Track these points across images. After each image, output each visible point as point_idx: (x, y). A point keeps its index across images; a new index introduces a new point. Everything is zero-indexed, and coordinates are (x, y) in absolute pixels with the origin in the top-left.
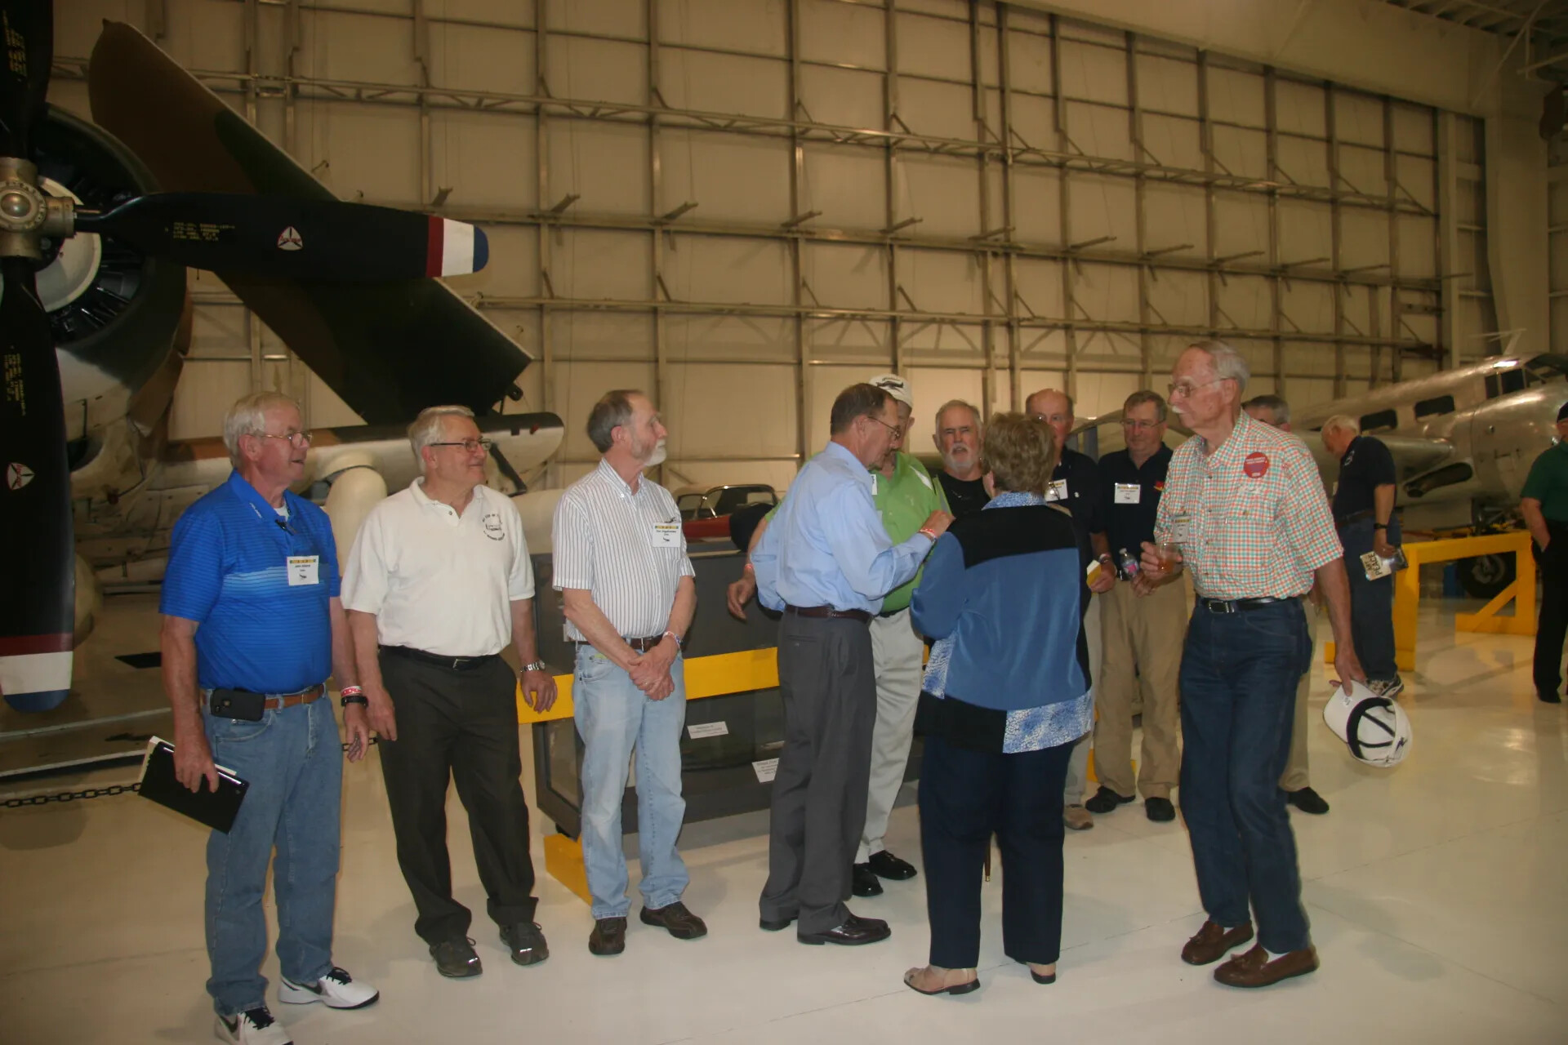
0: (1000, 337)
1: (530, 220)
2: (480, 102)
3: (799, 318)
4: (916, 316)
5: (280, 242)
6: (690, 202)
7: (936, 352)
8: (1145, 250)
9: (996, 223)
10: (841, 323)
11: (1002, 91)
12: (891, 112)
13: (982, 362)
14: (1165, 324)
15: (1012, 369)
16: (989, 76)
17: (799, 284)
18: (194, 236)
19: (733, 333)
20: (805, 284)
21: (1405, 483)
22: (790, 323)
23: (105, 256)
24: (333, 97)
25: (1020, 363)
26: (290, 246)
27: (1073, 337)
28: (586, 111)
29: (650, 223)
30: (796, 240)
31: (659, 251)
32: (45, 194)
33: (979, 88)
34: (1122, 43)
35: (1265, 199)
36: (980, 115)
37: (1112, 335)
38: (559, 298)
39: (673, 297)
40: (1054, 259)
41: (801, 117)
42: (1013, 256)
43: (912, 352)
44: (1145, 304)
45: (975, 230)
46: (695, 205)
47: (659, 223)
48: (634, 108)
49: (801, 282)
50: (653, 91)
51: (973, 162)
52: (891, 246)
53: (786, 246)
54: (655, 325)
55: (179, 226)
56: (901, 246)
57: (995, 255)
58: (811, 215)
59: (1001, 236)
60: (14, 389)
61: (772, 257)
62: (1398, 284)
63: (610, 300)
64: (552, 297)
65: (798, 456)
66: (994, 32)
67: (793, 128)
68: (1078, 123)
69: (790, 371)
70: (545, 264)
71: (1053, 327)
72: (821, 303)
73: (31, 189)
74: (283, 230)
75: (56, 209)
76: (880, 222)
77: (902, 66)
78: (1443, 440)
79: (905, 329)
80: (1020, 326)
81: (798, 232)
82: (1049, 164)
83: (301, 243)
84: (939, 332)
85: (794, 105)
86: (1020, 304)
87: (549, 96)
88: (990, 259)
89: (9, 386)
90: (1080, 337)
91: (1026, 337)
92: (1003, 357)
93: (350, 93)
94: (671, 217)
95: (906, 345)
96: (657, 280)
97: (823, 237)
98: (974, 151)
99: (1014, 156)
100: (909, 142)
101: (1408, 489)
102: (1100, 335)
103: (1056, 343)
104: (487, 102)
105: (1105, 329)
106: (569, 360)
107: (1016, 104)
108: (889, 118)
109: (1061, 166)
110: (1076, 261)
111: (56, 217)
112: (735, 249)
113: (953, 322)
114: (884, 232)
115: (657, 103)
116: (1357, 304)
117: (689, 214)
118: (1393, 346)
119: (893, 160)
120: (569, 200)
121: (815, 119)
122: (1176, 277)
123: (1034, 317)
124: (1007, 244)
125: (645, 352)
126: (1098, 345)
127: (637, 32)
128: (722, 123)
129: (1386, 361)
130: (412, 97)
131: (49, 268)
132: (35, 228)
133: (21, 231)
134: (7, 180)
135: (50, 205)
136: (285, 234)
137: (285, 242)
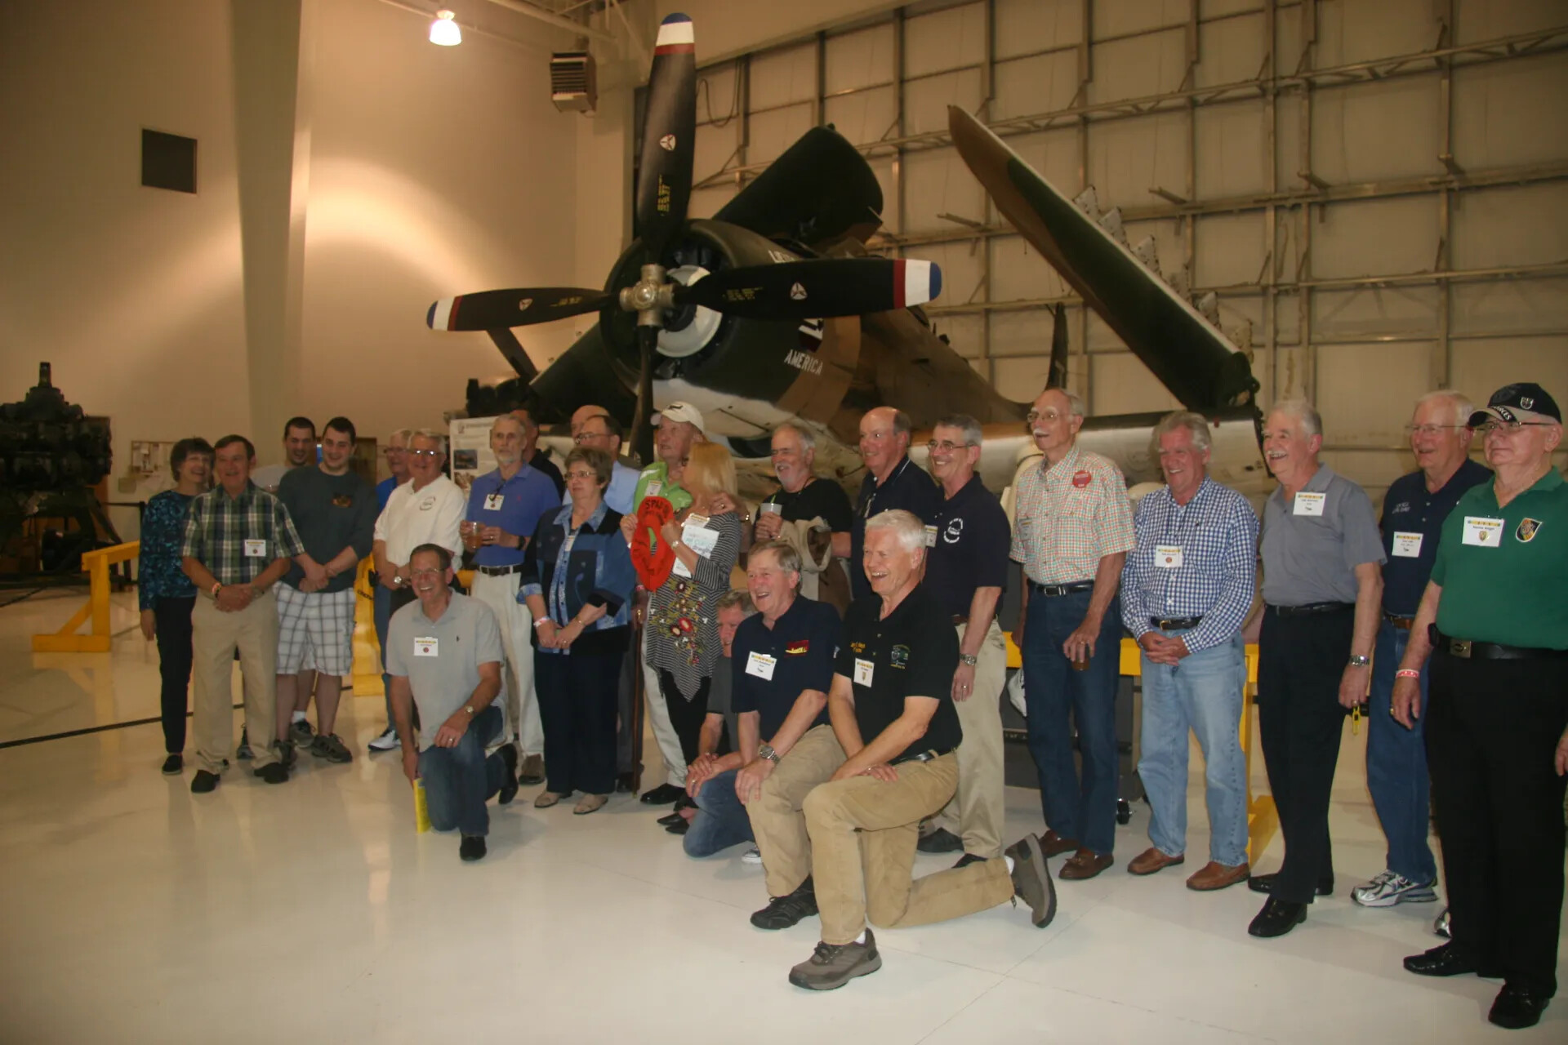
2: (1511, 47)
5: (792, 294)
18: (740, 298)
26: (799, 297)
74: (793, 284)
75: (663, 293)
83: (805, 293)
93: (1365, 73)
111: (663, 298)
131: (687, 330)
132: (653, 306)
133: (647, 310)
134: (644, 279)
135: (661, 290)
136: (794, 288)
137: (795, 294)
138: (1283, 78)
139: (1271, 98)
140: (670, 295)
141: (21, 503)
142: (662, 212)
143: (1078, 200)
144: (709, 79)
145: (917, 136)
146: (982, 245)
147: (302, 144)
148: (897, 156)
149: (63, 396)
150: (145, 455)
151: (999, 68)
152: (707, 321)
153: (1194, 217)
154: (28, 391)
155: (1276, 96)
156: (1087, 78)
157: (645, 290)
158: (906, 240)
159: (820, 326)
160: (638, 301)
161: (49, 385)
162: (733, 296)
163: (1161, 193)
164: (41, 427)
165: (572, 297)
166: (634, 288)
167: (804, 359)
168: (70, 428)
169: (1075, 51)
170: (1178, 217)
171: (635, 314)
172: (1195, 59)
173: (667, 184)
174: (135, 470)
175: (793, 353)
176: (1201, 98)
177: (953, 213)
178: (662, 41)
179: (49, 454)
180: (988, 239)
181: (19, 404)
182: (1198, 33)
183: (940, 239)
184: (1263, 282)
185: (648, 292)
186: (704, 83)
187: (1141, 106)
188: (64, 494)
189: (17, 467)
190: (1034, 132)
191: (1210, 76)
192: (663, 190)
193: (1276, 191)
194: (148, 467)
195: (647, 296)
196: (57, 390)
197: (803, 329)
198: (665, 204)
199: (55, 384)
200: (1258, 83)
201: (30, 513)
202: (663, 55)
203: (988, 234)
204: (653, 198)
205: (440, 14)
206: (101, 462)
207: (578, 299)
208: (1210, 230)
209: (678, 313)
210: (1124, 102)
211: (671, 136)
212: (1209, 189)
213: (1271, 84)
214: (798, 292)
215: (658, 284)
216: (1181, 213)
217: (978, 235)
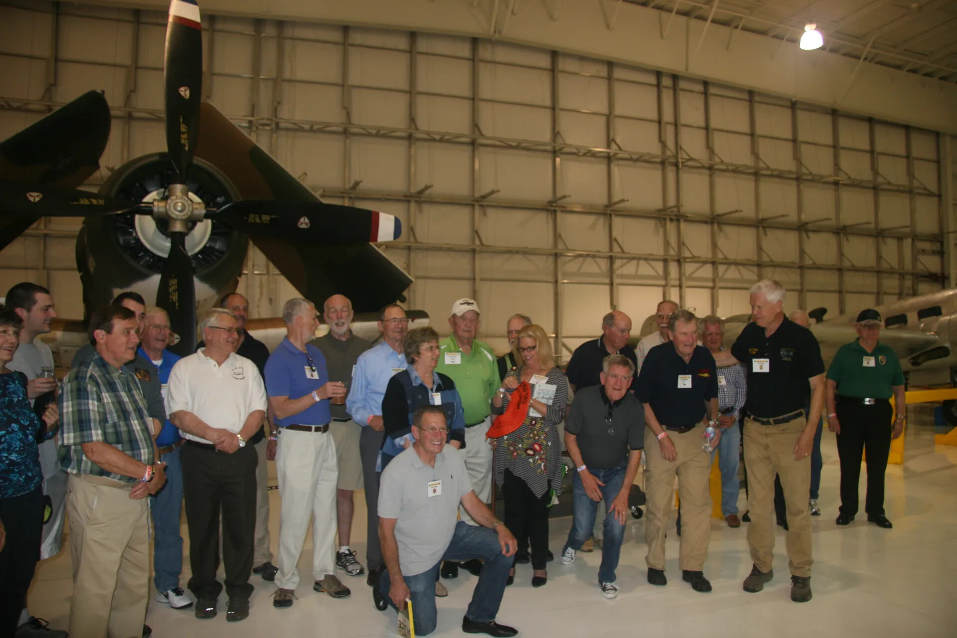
0: (673, 268)
1: (405, 198)
2: (379, 131)
3: (556, 256)
4: (624, 255)
5: (299, 224)
6: (496, 189)
7: (636, 276)
8: (760, 217)
9: (672, 202)
10: (581, 259)
11: (676, 125)
12: (611, 138)
13: (663, 282)
14: (771, 261)
15: (680, 286)
16: (668, 116)
17: (557, 237)
18: (258, 221)
19: (519, 264)
20: (560, 236)
21: (909, 357)
22: (551, 259)
23: (213, 229)
24: (298, 129)
25: (685, 283)
26: (304, 226)
27: (717, 268)
28: (437, 137)
29: (473, 201)
30: (555, 211)
31: (477, 217)
32: (192, 201)
33: (663, 124)
34: (746, 97)
35: (833, 187)
36: (663, 139)
37: (740, 267)
38: (420, 243)
39: (485, 243)
40: (706, 222)
41: (559, 141)
42: (682, 220)
43: (622, 276)
44: (760, 249)
45: (659, 205)
46: (498, 191)
47: (477, 201)
48: (464, 136)
49: (558, 234)
50: (475, 126)
51: (659, 166)
52: (610, 215)
53: (550, 214)
54: (474, 259)
55: (252, 216)
56: (617, 215)
57: (671, 220)
58: (564, 197)
59: (675, 210)
60: (173, 296)
61: (542, 220)
62: (915, 237)
63: (449, 244)
64: (416, 241)
65: (554, 335)
66: (671, 92)
67: (554, 147)
68: (720, 143)
69: (550, 287)
70: (412, 223)
71: (705, 263)
72: (570, 247)
73: (186, 199)
74: (301, 217)
75: (197, 209)
76: (604, 200)
77: (618, 111)
78: (932, 333)
79: (618, 263)
80: (685, 261)
81: (556, 206)
82: (703, 167)
83: (309, 225)
84: (638, 265)
85: (555, 134)
86: (685, 248)
87: (417, 129)
88: (668, 223)
89: (171, 294)
90: (721, 269)
91: (689, 268)
92: (675, 279)
93: (307, 127)
94: (484, 197)
95: (619, 272)
96: (476, 233)
97: (571, 209)
98: (659, 160)
99: (683, 163)
100: (621, 155)
101: (911, 361)
102: (733, 267)
103: (706, 271)
104: (382, 132)
105: (736, 263)
106: (426, 278)
107: (684, 133)
108: (610, 141)
109: (710, 168)
110: (719, 224)
111: (197, 212)
112: (521, 215)
113: (646, 259)
114: (607, 206)
115: (477, 133)
116: (890, 249)
117: (494, 196)
118: (913, 274)
119: (612, 165)
120: (427, 188)
121: (568, 142)
122: (780, 234)
123: (694, 257)
124: (678, 214)
125: (468, 274)
126: (732, 273)
127: (467, 92)
128: (514, 144)
129: (908, 283)
130: (341, 129)
132: (188, 218)
133: (180, 219)
134: (177, 195)
135: (195, 206)
136: (302, 220)
137: (301, 224)
140: (204, 212)
151: (61, 65)
156: (134, 90)
157: (179, 204)
162: (252, 219)
165: (95, 199)
166: (169, 201)
169: (124, 70)
182: (212, 79)
192: (183, 128)
195: (180, 208)
198: (185, 139)
211: (186, 88)
214: (304, 223)
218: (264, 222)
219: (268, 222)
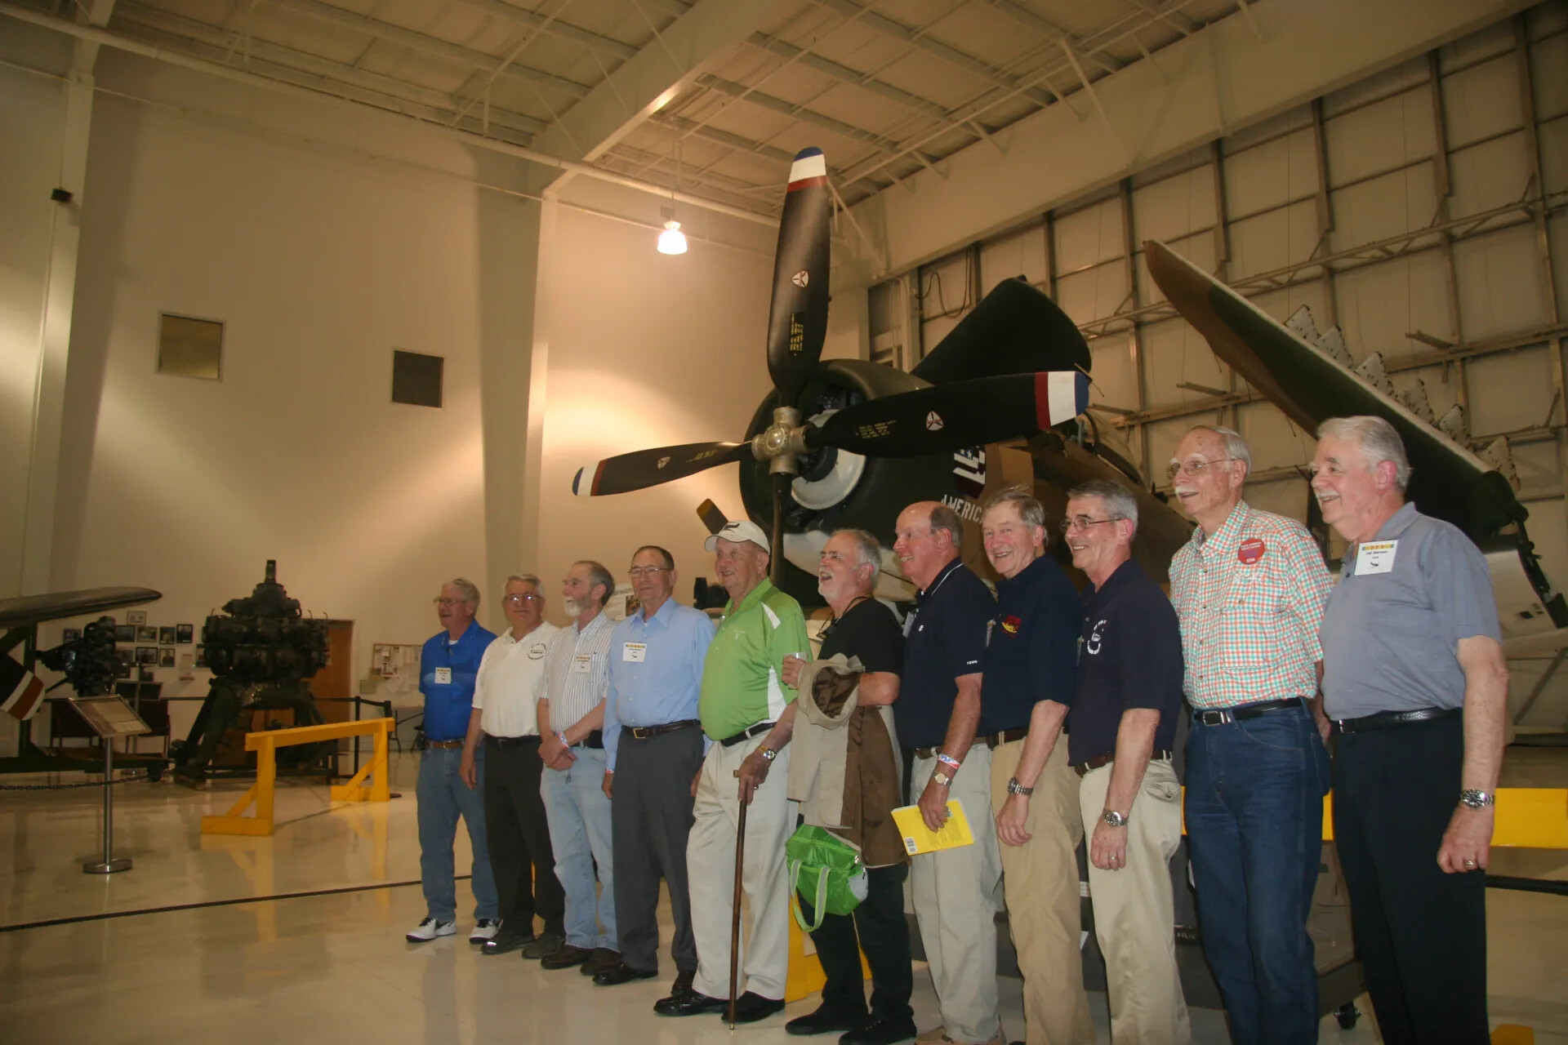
5: (928, 425)
18: (876, 434)
26: (935, 427)
32: (787, 427)
55: (863, 429)
74: (927, 415)
83: (941, 423)
131: (828, 478)
132: (784, 451)
133: (778, 455)
134: (775, 424)
135: (792, 433)
136: (929, 418)
137: (931, 424)
138: (1552, 196)
139: (1541, 220)
140: (801, 439)
141: (238, 694)
142: (794, 352)
143: (1290, 323)
144: (940, 272)
145: (1153, 305)
146: (1230, 413)
147: (540, 357)
148: (1132, 330)
149: (285, 592)
150: (386, 657)
151: (1233, 228)
152: (850, 469)
153: (1463, 360)
154: (254, 587)
155: (1549, 216)
156: (1329, 226)
157: (776, 435)
158: (1149, 416)
159: (981, 468)
160: (771, 449)
161: (274, 579)
162: (867, 432)
163: (1420, 337)
164: (260, 620)
165: (707, 450)
166: (766, 433)
167: (962, 506)
168: (286, 620)
169: (1313, 202)
170: (1444, 361)
171: (767, 462)
172: (1447, 190)
173: (798, 323)
174: (375, 672)
175: (948, 501)
176: (1458, 231)
177: (1194, 381)
178: (793, 178)
179: (264, 646)
180: (1236, 406)
181: (246, 599)
182: (1447, 160)
183: (1183, 412)
184: (1553, 423)
185: (779, 437)
186: (935, 276)
187: (1390, 248)
188: (278, 686)
189: (236, 661)
190: (1276, 289)
191: (1468, 205)
192: (796, 329)
193: (1559, 322)
194: (389, 669)
195: (779, 441)
196: (281, 586)
197: (958, 471)
198: (798, 343)
199: (279, 581)
200: (1522, 205)
201: (245, 703)
202: (797, 193)
203: (1233, 402)
204: (788, 336)
205: (667, 225)
206: (315, 655)
207: (713, 452)
208: (1483, 373)
209: (815, 459)
210: (1371, 246)
211: (803, 272)
212: (1477, 329)
213: (1540, 204)
214: (934, 421)
215: (789, 428)
216: (1449, 358)
217: (1224, 404)
218: (883, 434)
219: (888, 433)
